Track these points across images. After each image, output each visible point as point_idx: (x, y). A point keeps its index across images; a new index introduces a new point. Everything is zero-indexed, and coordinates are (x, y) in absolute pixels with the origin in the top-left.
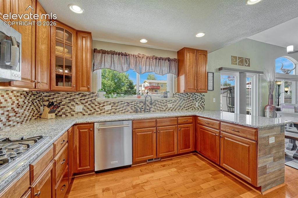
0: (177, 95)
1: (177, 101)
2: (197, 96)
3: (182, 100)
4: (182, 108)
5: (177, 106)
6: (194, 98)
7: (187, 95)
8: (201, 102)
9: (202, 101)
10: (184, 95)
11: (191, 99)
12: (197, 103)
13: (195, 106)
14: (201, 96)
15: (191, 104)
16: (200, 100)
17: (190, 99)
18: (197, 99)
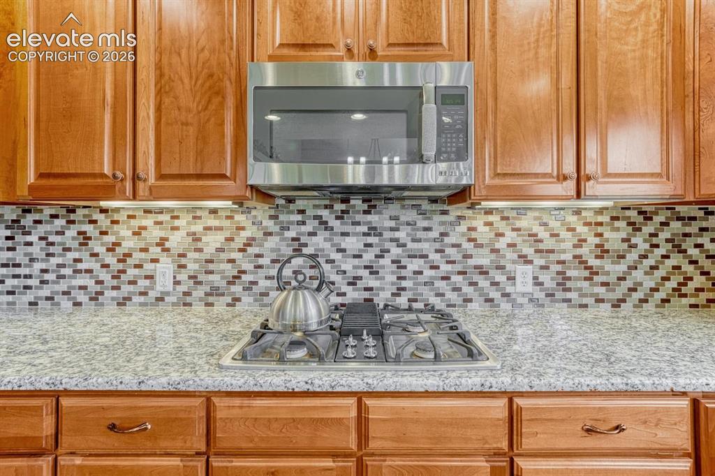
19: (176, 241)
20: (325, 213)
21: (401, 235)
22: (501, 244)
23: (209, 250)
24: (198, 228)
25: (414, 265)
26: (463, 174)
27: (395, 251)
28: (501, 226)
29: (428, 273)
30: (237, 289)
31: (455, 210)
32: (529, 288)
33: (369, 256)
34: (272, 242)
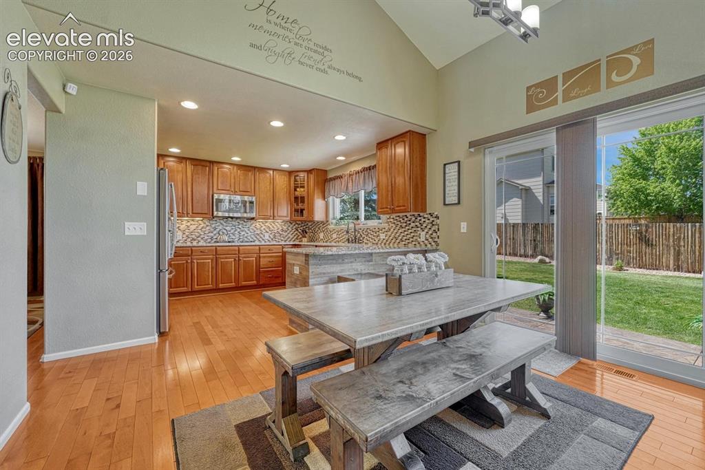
0: (392, 220)
1: (392, 230)
2: (423, 220)
3: (398, 228)
4: (398, 241)
5: (391, 238)
6: (417, 224)
7: (406, 219)
8: (430, 232)
9: (433, 229)
10: (401, 219)
11: (413, 225)
12: (424, 233)
13: (419, 239)
14: (432, 219)
15: (412, 234)
16: (429, 227)
17: (411, 226)
18: (425, 225)
19: (182, 227)
20: (222, 221)
21: (240, 226)
22: (262, 229)
23: (191, 230)
24: (189, 224)
25: (243, 233)
26: (253, 215)
27: (239, 230)
28: (262, 225)
29: (246, 235)
30: (199, 239)
31: (252, 221)
32: (268, 238)
33: (232, 231)
34: (208, 228)
